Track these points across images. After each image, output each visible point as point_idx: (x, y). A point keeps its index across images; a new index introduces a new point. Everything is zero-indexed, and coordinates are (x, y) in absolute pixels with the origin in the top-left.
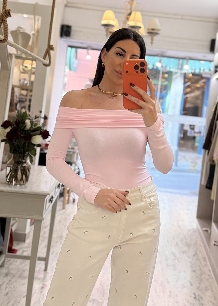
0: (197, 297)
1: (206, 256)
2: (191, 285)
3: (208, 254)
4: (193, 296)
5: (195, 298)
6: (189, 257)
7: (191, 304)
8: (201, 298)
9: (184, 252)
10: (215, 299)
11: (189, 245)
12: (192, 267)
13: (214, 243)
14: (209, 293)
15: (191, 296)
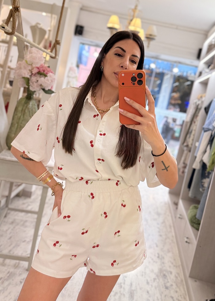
0: (160, 257)
1: (172, 225)
2: (157, 246)
3: (173, 223)
4: (157, 255)
5: (158, 257)
6: (158, 224)
7: (154, 262)
8: (163, 258)
9: (155, 220)
10: (175, 260)
11: (158, 214)
12: (159, 232)
13: (178, 216)
14: (170, 254)
15: (155, 255)
